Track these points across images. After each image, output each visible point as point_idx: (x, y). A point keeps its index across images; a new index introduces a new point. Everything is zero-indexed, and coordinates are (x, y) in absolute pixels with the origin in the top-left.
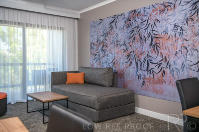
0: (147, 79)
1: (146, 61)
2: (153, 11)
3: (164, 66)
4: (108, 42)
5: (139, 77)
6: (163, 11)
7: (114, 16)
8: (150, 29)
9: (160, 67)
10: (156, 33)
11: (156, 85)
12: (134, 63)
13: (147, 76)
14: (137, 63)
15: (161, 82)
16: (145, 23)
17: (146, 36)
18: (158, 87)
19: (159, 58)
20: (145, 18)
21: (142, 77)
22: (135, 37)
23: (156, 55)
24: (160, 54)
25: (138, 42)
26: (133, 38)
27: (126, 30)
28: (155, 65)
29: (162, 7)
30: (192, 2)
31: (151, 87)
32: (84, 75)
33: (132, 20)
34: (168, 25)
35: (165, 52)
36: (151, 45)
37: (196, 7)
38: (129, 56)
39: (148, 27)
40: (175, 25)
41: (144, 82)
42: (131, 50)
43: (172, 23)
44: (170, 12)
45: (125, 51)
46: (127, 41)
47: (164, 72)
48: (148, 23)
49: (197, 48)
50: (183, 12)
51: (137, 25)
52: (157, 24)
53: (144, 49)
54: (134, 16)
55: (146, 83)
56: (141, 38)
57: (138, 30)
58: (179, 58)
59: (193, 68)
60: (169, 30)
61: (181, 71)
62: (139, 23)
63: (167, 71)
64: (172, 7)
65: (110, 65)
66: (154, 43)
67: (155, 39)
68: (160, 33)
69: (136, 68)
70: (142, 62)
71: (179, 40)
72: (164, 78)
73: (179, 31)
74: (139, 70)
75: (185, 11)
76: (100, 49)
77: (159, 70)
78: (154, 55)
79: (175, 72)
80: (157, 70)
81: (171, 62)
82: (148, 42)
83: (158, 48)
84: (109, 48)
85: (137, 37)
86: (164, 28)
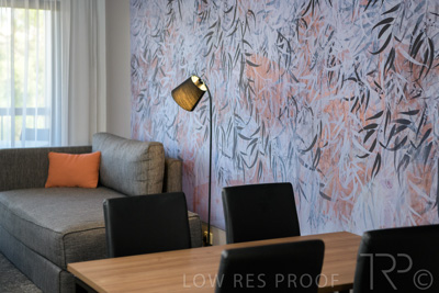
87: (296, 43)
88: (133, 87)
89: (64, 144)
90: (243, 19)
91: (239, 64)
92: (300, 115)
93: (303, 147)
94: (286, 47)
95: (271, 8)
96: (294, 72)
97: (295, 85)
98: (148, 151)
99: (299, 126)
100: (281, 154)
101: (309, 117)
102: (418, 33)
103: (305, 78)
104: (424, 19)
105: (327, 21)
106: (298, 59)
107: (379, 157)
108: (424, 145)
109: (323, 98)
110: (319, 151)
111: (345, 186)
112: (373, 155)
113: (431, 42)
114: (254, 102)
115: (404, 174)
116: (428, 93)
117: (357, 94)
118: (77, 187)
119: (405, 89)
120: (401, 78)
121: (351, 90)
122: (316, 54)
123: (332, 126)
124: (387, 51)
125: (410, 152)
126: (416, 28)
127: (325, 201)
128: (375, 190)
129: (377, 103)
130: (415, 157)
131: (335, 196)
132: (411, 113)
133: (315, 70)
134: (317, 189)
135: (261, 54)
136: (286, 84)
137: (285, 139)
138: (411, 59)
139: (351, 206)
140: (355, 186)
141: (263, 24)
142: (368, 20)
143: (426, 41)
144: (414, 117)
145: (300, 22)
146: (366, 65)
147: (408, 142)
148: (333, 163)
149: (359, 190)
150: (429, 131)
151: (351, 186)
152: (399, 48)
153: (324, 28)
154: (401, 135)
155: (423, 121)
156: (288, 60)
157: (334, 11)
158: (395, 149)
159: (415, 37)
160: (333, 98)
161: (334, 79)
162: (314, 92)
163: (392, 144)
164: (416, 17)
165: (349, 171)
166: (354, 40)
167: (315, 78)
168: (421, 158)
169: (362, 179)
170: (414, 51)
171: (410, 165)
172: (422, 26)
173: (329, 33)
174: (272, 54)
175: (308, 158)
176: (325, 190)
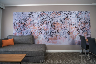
0: (50, 38)
1: (49, 32)
2: (52, 14)
3: (57, 33)
4: (28, 23)
5: (46, 38)
6: (56, 14)
7: (32, 12)
8: (51, 20)
9: (55, 34)
10: (53, 22)
11: (54, 40)
12: (43, 33)
13: (50, 37)
14: (45, 32)
15: (56, 39)
16: (49, 17)
17: (49, 22)
18: (54, 41)
19: (55, 31)
21: (47, 38)
22: (44, 22)
23: (54, 29)
24: (55, 29)
25: (45, 24)
26: (43, 22)
27: (39, 19)
28: (53, 33)
29: (56, 13)
30: (66, 14)
31: (52, 41)
32: (14, 40)
33: (42, 15)
34: (58, 20)
35: (57, 29)
36: (51, 26)
37: (67, 16)
38: (40, 30)
39: (50, 19)
40: (61, 20)
41: (48, 40)
42: (42, 27)
44: (59, 16)
45: (38, 28)
46: (39, 24)
47: (57, 35)
48: (50, 18)
51: (45, 18)
52: (54, 18)
53: (48, 27)
54: (43, 14)
55: (49, 40)
56: (47, 23)
57: (45, 20)
58: (62, 31)
59: (67, 33)
61: (63, 35)
62: (46, 17)
63: (58, 35)
64: (60, 14)
65: (29, 34)
66: (53, 25)
68: (55, 22)
69: (44, 34)
70: (47, 32)
71: (62, 25)
72: (57, 38)
73: (62, 22)
74: (46, 35)
75: (64, 16)
77: (55, 35)
78: (53, 30)
79: (61, 35)
80: (54, 35)
81: (60, 32)
82: (50, 24)
83: (55, 27)
84: (28, 26)
85: (45, 22)
86: (57, 20)
90: (52, 18)
91: (51, 23)
97: (64, 25)
99: (65, 30)
101: (67, 29)
106: (65, 23)
107: (80, 32)
109: (70, 27)
110: (69, 32)
111: (74, 35)
115: (83, 33)
124: (80, 22)
129: (79, 27)
131: (72, 37)
134: (69, 36)
136: (62, 26)
139: (75, 37)
151: (75, 35)
152: (82, 22)
154: (83, 30)
155: (86, 28)
163: (81, 30)
164: (84, 19)
170: (84, 22)
176: (71, 36)
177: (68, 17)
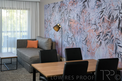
2: (70, 3)
6: (73, 4)
10: (70, 18)
20: (66, 7)
30: (83, 1)
39: (67, 14)
40: (77, 15)
43: (76, 13)
44: (75, 6)
49: (85, 30)
50: (80, 7)
52: (71, 12)
60: (75, 17)
61: (79, 44)
64: (76, 2)
66: (69, 24)
67: (70, 22)
73: (78, 18)
76: (48, 24)
79: (77, 44)
81: (76, 38)
83: (71, 28)
86: (73, 16)
87: (81, 16)
88: (45, 26)
89: (30, 39)
90: (69, 11)
91: (68, 21)
92: (82, 33)
93: (83, 40)
94: (79, 17)
95: (75, 9)
96: (81, 23)
97: (81, 26)
98: (48, 40)
99: (82, 35)
100: (78, 41)
101: (84, 33)
102: (110, 14)
103: (83, 24)
104: (111, 11)
105: (88, 11)
106: (82, 20)
107: (101, 42)
108: (112, 40)
109: (87, 29)
110: (87, 40)
111: (93, 49)
112: (100, 42)
113: (113, 16)
114: (72, 30)
115: (107, 46)
116: (113, 27)
117: (96, 28)
118: (33, 48)
119: (107, 27)
120: (106, 24)
121: (94, 27)
122: (86, 19)
123: (90, 35)
124: (102, 18)
125: (109, 41)
126: (109, 13)
127: (88, 52)
128: (100, 50)
129: (100, 30)
130: (110, 42)
131: (90, 51)
132: (108, 32)
133: (86, 22)
134: (86, 49)
135: (73, 19)
136: (79, 25)
137: (79, 38)
138: (108, 20)
139: (94, 53)
140: (95, 49)
141: (73, 12)
142: (98, 11)
143: (112, 16)
144: (109, 33)
145: (82, 12)
146: (98, 21)
147: (108, 39)
148: (90, 43)
149: (96, 50)
150: (113, 36)
151: (94, 49)
152: (105, 17)
153: (87, 13)
154: (106, 37)
155: (111, 34)
156: (79, 20)
157: (90, 9)
158: (105, 40)
159: (109, 15)
160: (90, 29)
161: (90, 24)
162: (85, 27)
163: (104, 39)
164: (109, 10)
165: (94, 45)
166: (94, 16)
167: (86, 24)
168: (111, 43)
169: (97, 47)
170: (109, 18)
171: (108, 44)
172: (111, 12)
173: (89, 14)
174: (76, 19)
175: (84, 42)
176: (88, 49)
177: (85, 7)
